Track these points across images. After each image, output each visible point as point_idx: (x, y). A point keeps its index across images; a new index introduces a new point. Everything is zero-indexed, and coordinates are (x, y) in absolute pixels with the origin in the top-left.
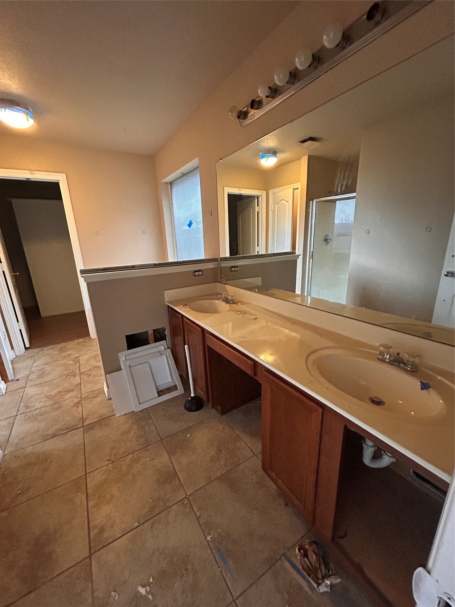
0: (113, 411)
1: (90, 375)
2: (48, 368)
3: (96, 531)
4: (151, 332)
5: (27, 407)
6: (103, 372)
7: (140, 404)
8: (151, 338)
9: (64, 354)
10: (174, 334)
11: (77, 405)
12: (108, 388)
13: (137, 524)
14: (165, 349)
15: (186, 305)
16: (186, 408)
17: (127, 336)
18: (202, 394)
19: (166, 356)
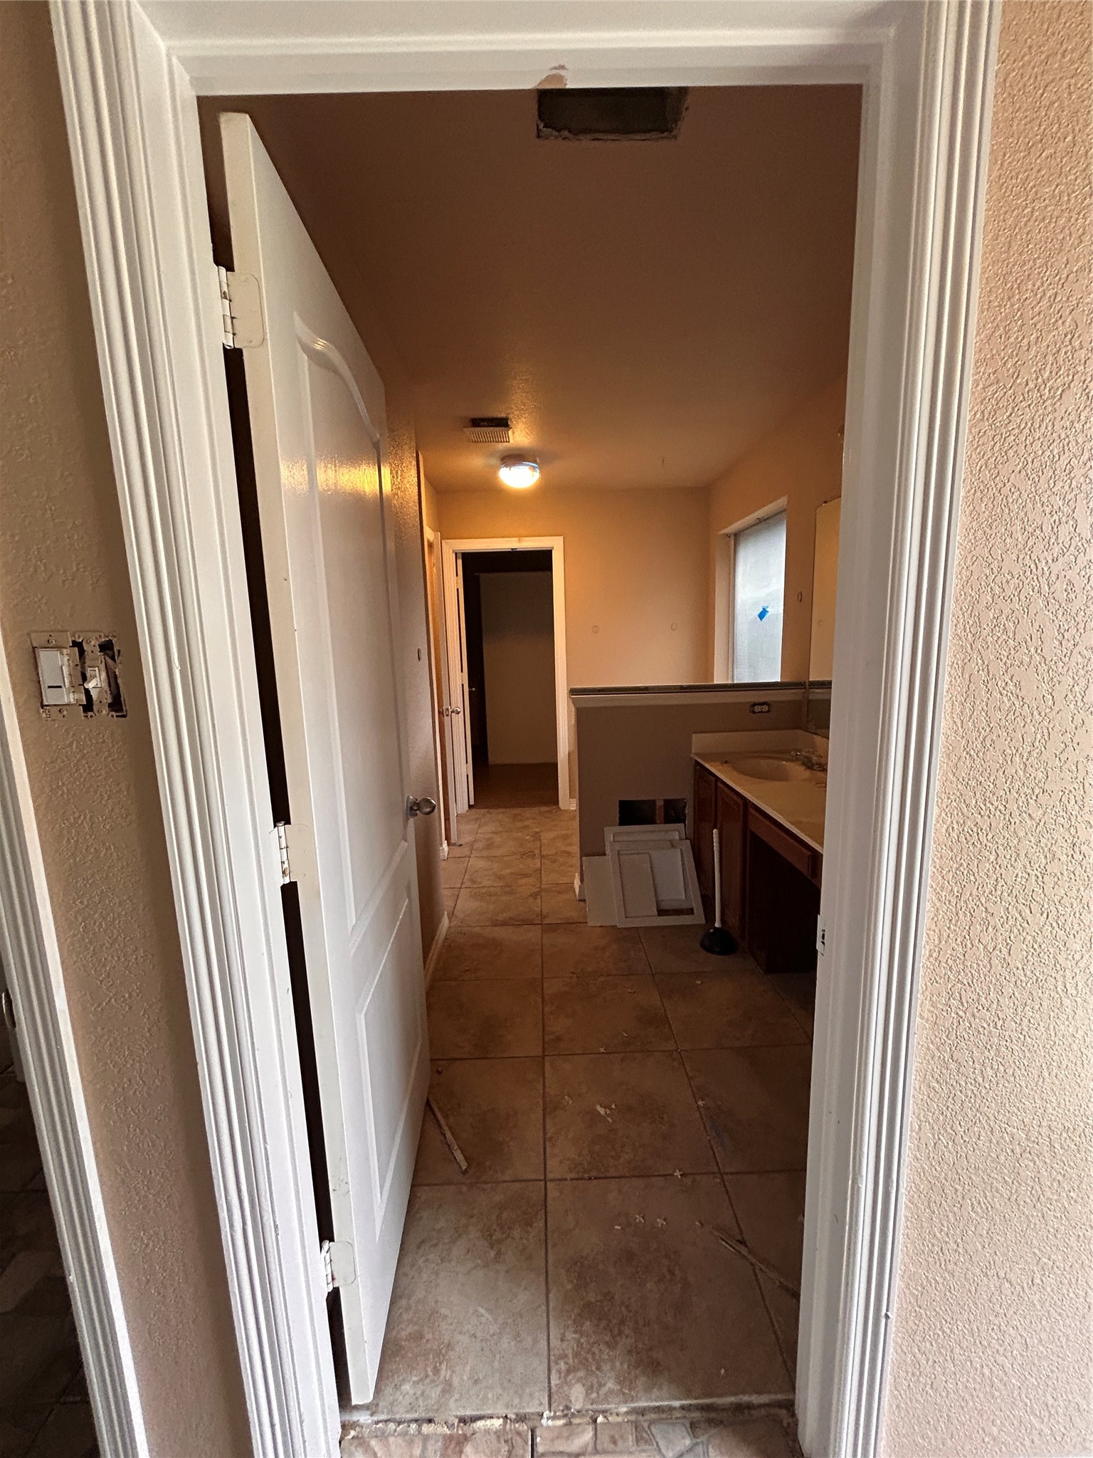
0: (585, 917)
1: (554, 861)
2: (498, 839)
3: (552, 1037)
4: (660, 803)
5: (473, 882)
6: (576, 849)
7: (626, 917)
8: (660, 814)
9: (519, 824)
10: (700, 817)
11: (534, 895)
12: (582, 880)
13: (602, 1050)
14: (681, 839)
15: (726, 762)
16: (702, 945)
17: (621, 802)
18: (734, 921)
19: (681, 850)
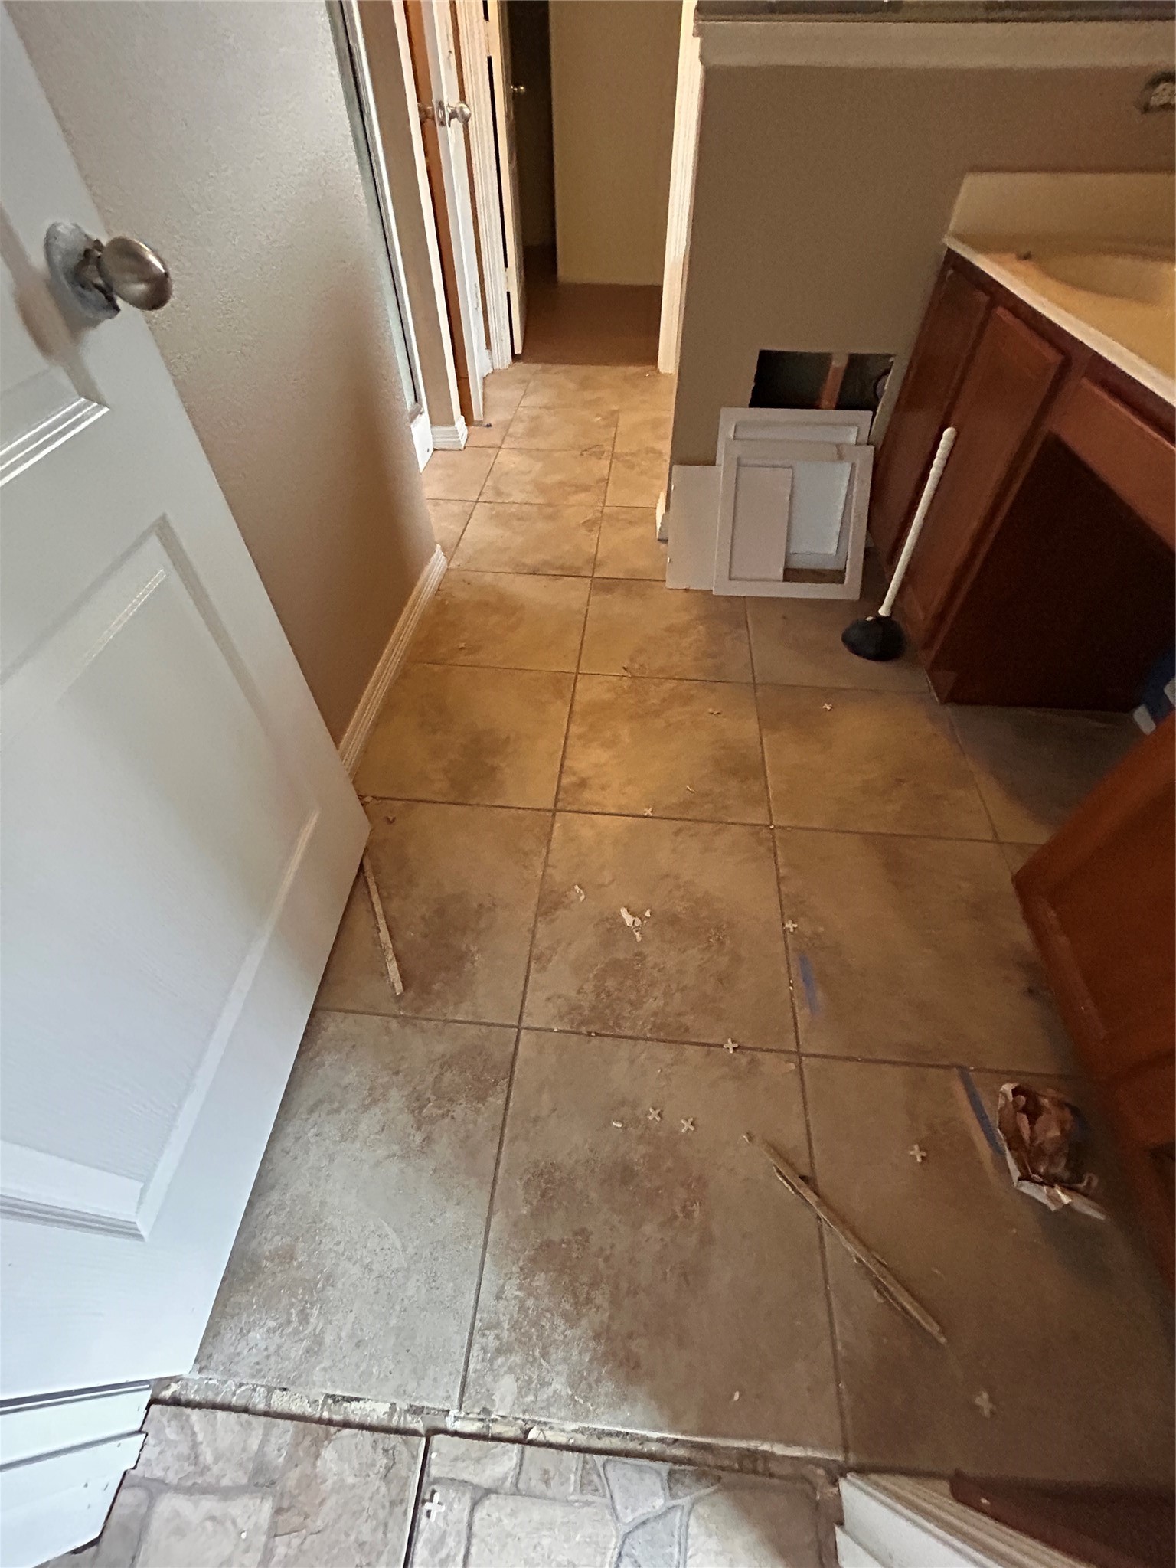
0: (663, 570)
1: (632, 467)
2: (549, 420)
3: (574, 779)
4: (839, 363)
5: (499, 493)
6: (666, 447)
7: (730, 579)
8: (832, 386)
9: (588, 395)
10: (908, 401)
11: (590, 525)
12: (667, 508)
13: (648, 812)
14: (857, 444)
15: (1027, 257)
16: (844, 639)
17: (764, 355)
18: (919, 618)
19: (853, 466)
